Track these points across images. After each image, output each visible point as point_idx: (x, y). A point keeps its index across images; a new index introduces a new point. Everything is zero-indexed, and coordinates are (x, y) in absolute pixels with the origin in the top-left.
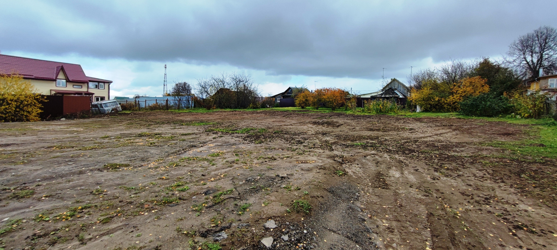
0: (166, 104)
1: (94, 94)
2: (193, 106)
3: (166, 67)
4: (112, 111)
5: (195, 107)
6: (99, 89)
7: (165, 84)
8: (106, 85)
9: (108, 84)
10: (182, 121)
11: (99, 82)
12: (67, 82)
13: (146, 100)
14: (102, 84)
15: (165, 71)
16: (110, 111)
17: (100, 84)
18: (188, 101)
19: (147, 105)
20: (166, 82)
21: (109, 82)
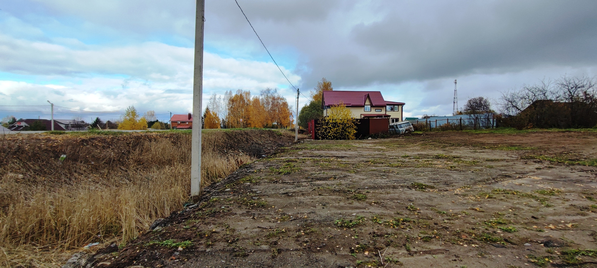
0: (459, 123)
1: (390, 116)
2: (495, 125)
3: (456, 83)
4: (405, 131)
5: (497, 126)
6: (394, 111)
7: (455, 102)
8: (400, 107)
9: (401, 106)
10: (483, 144)
11: (394, 105)
12: (371, 107)
13: (436, 120)
14: (397, 106)
15: (456, 87)
16: (404, 132)
17: (395, 106)
18: (488, 119)
19: (438, 125)
20: (456, 99)
21: (402, 104)
